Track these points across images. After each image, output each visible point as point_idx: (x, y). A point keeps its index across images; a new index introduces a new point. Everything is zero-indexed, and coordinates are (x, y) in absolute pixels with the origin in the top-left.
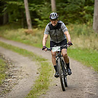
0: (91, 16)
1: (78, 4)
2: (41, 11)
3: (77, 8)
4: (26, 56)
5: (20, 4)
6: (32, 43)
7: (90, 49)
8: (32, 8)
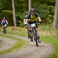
0: (52, 21)
1: (45, 14)
2: (22, 17)
3: (44, 16)
4: (10, 38)
5: (10, 12)
6: (16, 34)
7: (50, 36)
8: (17, 15)
